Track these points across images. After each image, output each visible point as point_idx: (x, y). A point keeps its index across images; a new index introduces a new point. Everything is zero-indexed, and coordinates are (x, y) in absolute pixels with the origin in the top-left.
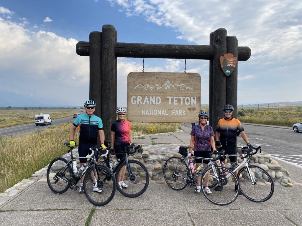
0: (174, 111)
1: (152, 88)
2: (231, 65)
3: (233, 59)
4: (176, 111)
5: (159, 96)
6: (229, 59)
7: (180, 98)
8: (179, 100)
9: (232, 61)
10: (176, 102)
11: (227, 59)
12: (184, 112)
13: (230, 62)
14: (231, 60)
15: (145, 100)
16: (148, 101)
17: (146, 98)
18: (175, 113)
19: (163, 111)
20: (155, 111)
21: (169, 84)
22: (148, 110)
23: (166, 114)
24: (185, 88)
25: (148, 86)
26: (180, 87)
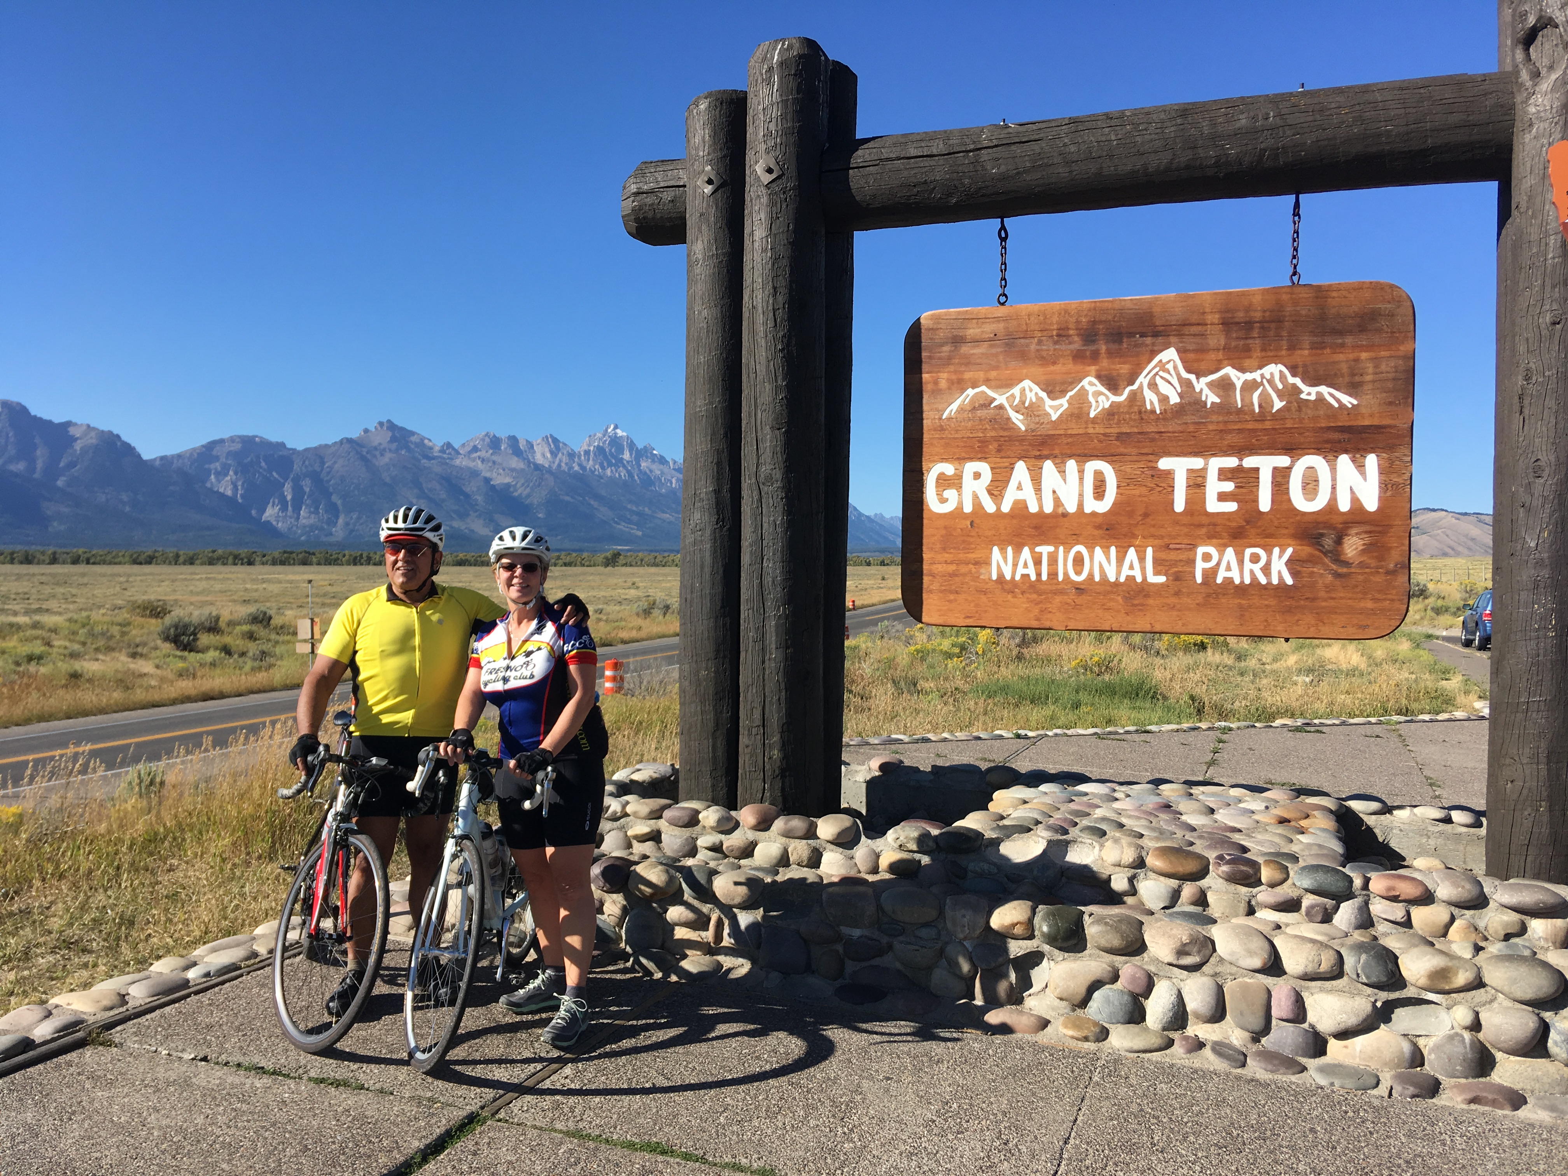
0: (1207, 557)
1: (1057, 406)
4: (1221, 556)
5: (1105, 457)
8: (1246, 481)
12: (1279, 567)
15: (1012, 486)
16: (1027, 493)
18: (1215, 571)
19: (1132, 553)
20: (1079, 553)
21: (1172, 372)
22: (1032, 551)
23: (1151, 578)
24: (1290, 392)
25: (1030, 397)
26: (1250, 387)
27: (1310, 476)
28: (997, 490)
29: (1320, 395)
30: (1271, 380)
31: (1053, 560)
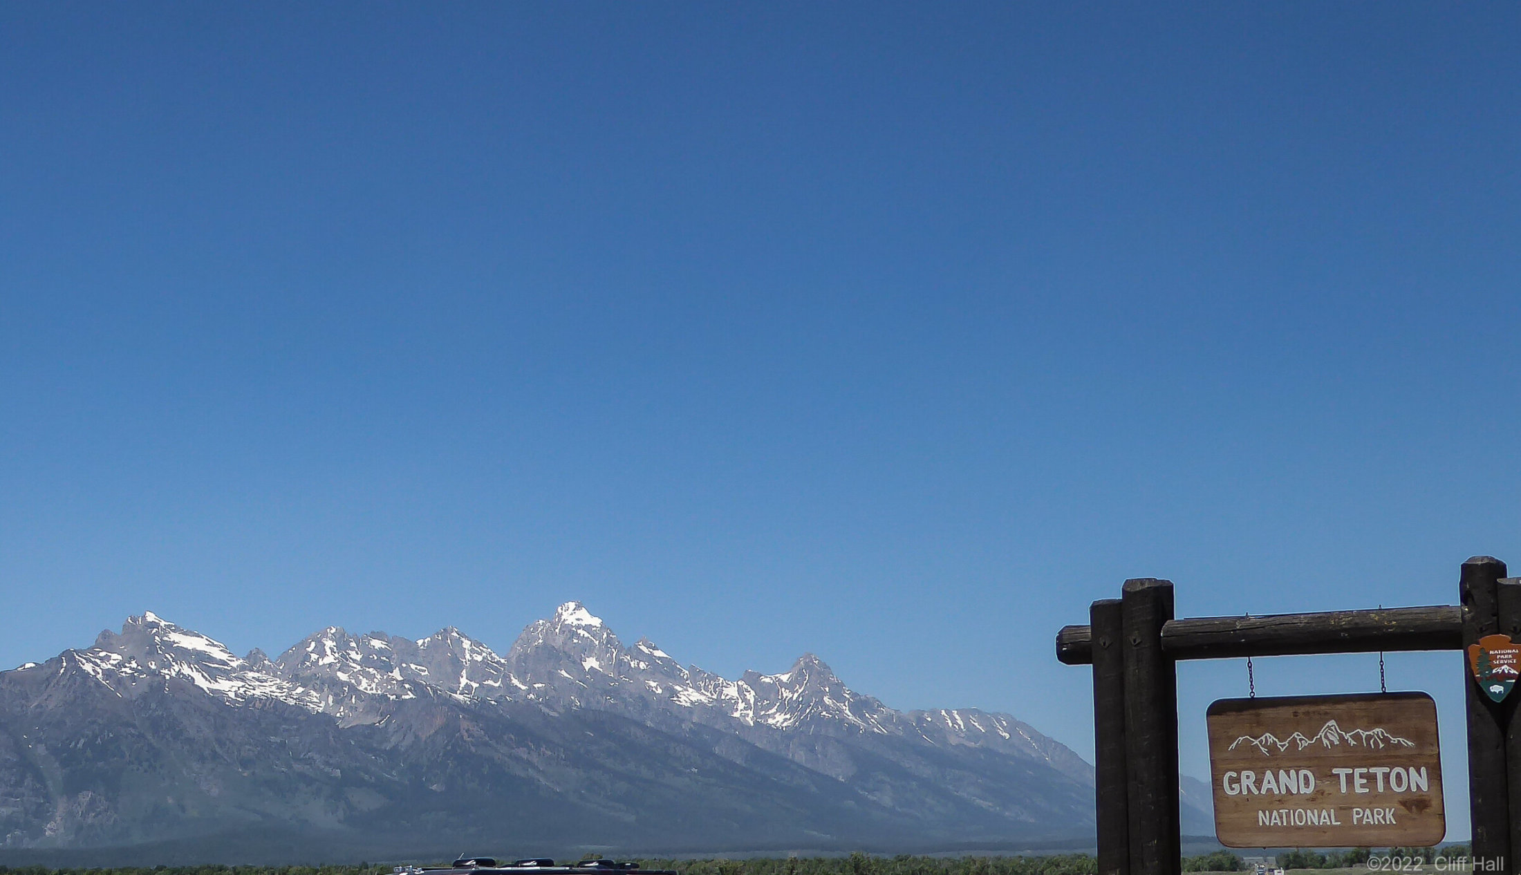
0: (1358, 813)
1: (1283, 746)
2: (1505, 668)
3: (1510, 651)
4: (1364, 812)
5: (1308, 768)
6: (1496, 652)
7: (1372, 770)
8: (1371, 778)
9: (1506, 656)
10: (1363, 786)
11: (1491, 652)
12: (1389, 816)
13: (1502, 662)
14: (1504, 654)
15: (1265, 782)
16: (1274, 785)
17: (1269, 775)
18: (1362, 819)
19: (1324, 813)
20: (1299, 812)
21: (1334, 730)
22: (1278, 812)
23: (1334, 823)
24: (1385, 740)
25: (1270, 741)
26: (1369, 738)
27: (1398, 776)
28: (1258, 783)
29: (1399, 741)
30: (1378, 735)
31: (1288, 815)
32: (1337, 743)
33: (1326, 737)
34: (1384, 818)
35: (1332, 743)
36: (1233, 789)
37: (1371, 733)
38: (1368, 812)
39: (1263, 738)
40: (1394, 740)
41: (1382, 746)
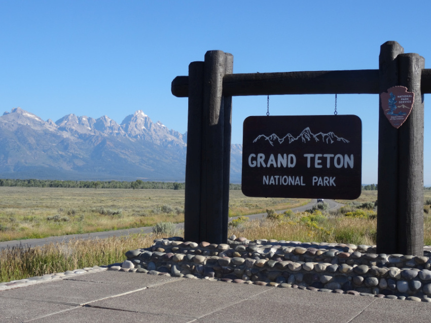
0: (315, 180)
1: (281, 141)
4: (318, 179)
5: (294, 153)
7: (325, 156)
8: (324, 160)
10: (319, 164)
12: (332, 181)
15: (270, 160)
16: (274, 162)
17: (272, 157)
18: (317, 183)
19: (298, 178)
20: (285, 178)
21: (308, 133)
22: (274, 177)
23: (302, 184)
24: (335, 139)
25: (275, 138)
26: (326, 137)
27: (339, 159)
29: (341, 140)
30: (330, 136)
31: (279, 179)
32: (309, 140)
33: (304, 136)
34: (329, 182)
35: (306, 139)
36: (252, 164)
37: (327, 134)
38: (320, 179)
39: (271, 136)
40: (339, 139)
41: (332, 142)
